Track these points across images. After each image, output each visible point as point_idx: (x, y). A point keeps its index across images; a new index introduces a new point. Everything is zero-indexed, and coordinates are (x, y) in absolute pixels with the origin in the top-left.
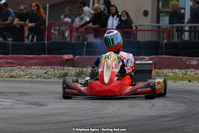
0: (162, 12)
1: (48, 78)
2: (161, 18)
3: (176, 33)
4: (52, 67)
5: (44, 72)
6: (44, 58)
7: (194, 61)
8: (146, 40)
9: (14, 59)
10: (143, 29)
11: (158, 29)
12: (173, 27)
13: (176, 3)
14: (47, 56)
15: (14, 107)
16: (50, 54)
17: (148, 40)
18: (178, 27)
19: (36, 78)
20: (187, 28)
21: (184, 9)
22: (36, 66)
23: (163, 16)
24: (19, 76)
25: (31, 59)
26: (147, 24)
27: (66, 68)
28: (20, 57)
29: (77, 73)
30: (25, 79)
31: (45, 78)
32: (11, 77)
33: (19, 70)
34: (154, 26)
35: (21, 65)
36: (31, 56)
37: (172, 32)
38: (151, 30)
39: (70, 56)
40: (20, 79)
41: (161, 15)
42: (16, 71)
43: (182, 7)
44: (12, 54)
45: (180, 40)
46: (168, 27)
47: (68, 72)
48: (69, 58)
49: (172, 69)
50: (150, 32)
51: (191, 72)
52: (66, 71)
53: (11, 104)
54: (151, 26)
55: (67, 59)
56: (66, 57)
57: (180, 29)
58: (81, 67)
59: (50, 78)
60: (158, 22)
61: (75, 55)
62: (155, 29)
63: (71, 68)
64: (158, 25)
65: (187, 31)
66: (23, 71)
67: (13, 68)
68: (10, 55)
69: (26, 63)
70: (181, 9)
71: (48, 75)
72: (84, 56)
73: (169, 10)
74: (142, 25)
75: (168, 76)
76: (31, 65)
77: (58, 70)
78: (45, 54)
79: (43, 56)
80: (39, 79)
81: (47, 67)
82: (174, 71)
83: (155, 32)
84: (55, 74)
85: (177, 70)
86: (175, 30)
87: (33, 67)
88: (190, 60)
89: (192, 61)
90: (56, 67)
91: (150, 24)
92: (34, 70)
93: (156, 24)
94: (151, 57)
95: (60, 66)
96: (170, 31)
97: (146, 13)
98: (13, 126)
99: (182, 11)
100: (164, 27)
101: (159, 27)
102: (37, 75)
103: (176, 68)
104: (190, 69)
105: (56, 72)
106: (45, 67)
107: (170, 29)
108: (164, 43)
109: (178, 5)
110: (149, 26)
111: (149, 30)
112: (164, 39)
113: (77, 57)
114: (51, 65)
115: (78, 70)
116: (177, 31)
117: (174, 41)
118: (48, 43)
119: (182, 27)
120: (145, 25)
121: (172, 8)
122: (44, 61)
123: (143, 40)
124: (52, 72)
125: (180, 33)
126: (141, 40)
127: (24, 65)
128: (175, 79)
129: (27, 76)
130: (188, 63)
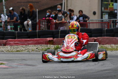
0: (104, 12)
1: (38, 51)
2: (103, 16)
3: (112, 24)
4: (41, 45)
5: (36, 48)
6: (36, 40)
8: (95, 28)
9: (19, 41)
10: (93, 22)
11: (102, 22)
12: (111, 21)
13: (112, 7)
15: (18, 67)
16: (40, 38)
17: (96, 28)
18: (113, 21)
19: (32, 51)
21: (117, 10)
22: (31, 45)
23: (104, 14)
24: (22, 51)
25: (29, 41)
26: (95, 19)
27: (49, 45)
28: (22, 40)
29: (55, 48)
30: (25, 52)
31: (37, 51)
32: (17, 51)
33: (22, 47)
34: (99, 20)
35: (23, 45)
36: (29, 39)
37: (110, 23)
38: (98, 23)
39: (51, 39)
40: (22, 52)
41: (103, 14)
42: (20, 48)
43: (116, 9)
44: (18, 38)
45: (114, 28)
46: (108, 21)
47: (50, 48)
48: (50, 40)
49: (110, 44)
50: (97, 23)
52: (49, 47)
53: (16, 65)
54: (98, 20)
55: (49, 40)
56: (48, 39)
57: (114, 21)
58: (57, 45)
59: (40, 51)
60: (102, 18)
61: (54, 38)
62: (100, 22)
63: (51, 45)
66: (24, 48)
67: (18, 46)
68: (17, 39)
69: (26, 43)
70: (115, 10)
71: (38, 49)
72: (59, 38)
73: (108, 11)
74: (93, 20)
75: (108, 48)
76: (29, 44)
77: (44, 47)
78: (37, 38)
79: (35, 39)
80: (33, 52)
81: (38, 45)
82: (111, 45)
83: (100, 23)
84: (43, 49)
85: (113, 45)
86: (111, 22)
87: (30, 46)
90: (43, 45)
91: (97, 19)
92: (30, 47)
94: (98, 38)
95: (46, 44)
96: (109, 23)
97: (94, 13)
99: (116, 11)
100: (105, 21)
101: (102, 21)
102: (32, 50)
103: (113, 44)
105: (43, 47)
106: (37, 45)
107: (109, 22)
108: (105, 30)
109: (113, 8)
110: (96, 20)
111: (96, 23)
112: (105, 27)
113: (55, 39)
114: (40, 44)
115: (56, 46)
117: (111, 28)
118: (38, 31)
119: (116, 20)
120: (94, 20)
121: (110, 10)
122: (36, 42)
123: (93, 28)
124: (41, 48)
125: (114, 24)
126: (92, 28)
127: (25, 45)
128: (112, 50)
129: (26, 51)
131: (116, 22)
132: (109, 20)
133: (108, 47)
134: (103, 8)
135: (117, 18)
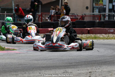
2: (95, 10)
7: (112, 30)
13: (102, 3)
14: (40, 29)
18: (103, 14)
20: (107, 15)
21: (106, 6)
23: (95, 9)
41: (94, 8)
48: (51, 30)
50: (89, 17)
51: (111, 35)
54: (90, 14)
61: (54, 28)
62: (92, 15)
64: (93, 13)
65: (107, 16)
73: (98, 6)
81: (41, 34)
82: (102, 35)
83: (92, 17)
85: (104, 35)
88: (110, 29)
89: (111, 30)
93: (92, 13)
97: (87, 8)
98: (29, 61)
99: (105, 7)
100: (96, 14)
101: (94, 14)
104: (110, 34)
107: (99, 15)
108: (97, 22)
109: (103, 4)
116: (103, 16)
118: (41, 23)
119: (105, 14)
125: (104, 17)
130: (109, 31)
131: (105, 15)
132: (99, 13)
133: (100, 37)
134: (94, 4)
135: (105, 12)
